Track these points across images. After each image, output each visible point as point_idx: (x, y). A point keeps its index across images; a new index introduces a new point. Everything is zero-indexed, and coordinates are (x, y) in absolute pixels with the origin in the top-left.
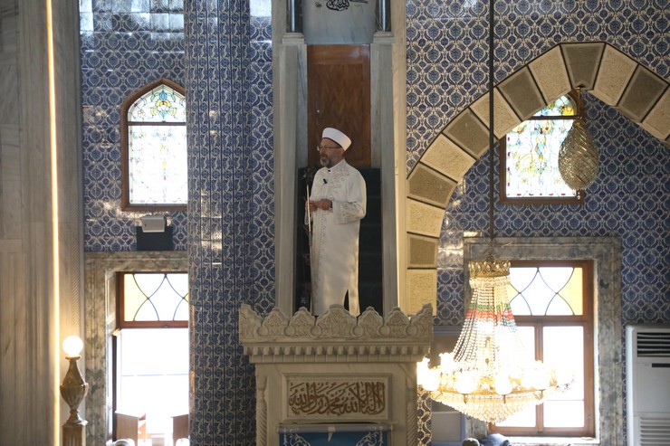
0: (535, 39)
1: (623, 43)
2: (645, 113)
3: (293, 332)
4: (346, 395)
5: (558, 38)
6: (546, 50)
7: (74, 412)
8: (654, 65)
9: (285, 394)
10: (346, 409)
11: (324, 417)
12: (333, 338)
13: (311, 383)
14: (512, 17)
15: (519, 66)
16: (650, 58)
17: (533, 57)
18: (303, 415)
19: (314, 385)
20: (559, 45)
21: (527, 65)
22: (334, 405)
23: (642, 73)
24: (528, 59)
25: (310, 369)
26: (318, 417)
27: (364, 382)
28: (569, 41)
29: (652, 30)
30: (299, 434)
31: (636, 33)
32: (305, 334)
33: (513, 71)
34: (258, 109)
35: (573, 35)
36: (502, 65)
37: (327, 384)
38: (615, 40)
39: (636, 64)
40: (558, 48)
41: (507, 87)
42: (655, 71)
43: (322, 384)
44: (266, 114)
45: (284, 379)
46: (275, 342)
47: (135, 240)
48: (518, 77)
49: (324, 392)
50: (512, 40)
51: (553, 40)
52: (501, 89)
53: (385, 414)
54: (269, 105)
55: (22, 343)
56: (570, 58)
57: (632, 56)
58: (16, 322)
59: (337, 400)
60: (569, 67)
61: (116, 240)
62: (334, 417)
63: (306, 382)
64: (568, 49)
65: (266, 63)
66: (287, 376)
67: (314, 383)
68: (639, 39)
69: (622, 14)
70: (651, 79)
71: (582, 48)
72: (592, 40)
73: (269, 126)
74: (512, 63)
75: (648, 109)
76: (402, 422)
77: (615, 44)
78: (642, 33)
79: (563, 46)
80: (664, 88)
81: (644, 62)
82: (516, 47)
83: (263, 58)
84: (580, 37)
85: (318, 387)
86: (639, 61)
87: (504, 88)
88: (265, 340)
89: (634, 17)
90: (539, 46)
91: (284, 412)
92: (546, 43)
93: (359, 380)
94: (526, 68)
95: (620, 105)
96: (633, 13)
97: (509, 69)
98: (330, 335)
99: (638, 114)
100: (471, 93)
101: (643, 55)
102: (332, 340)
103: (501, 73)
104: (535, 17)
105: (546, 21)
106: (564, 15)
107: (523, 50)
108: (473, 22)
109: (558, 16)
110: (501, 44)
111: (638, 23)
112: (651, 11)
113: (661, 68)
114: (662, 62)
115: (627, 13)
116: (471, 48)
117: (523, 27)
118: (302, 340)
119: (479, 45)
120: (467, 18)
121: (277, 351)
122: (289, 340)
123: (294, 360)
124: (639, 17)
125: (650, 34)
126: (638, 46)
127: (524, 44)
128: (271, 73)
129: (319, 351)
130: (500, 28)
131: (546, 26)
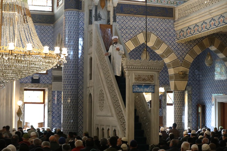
0: (138, 30)
1: (155, 33)
2: (159, 47)
3: (136, 63)
4: (146, 78)
5: (142, 31)
6: (140, 33)
7: (20, 119)
8: (160, 38)
9: (134, 77)
10: (146, 81)
11: (142, 82)
13: (139, 75)
14: (133, 26)
16: (160, 36)
17: (138, 34)
18: (137, 82)
22: (144, 80)
23: (158, 39)
25: (139, 72)
26: (140, 82)
27: (150, 75)
28: (145, 31)
30: (137, 85)
31: (157, 31)
38: (153, 32)
39: (157, 37)
40: (142, 33)
41: (132, 40)
43: (141, 75)
45: (134, 74)
46: (133, 65)
47: (31, 81)
48: (134, 38)
49: (142, 77)
50: (133, 30)
53: (153, 82)
55: (5, 104)
58: (3, 99)
59: (144, 78)
61: (27, 80)
62: (144, 82)
64: (144, 33)
66: (134, 73)
70: (160, 41)
74: (134, 35)
76: (157, 84)
80: (162, 43)
82: (134, 32)
88: (131, 65)
90: (139, 32)
91: (134, 81)
92: (140, 31)
93: (148, 74)
94: (136, 36)
95: (154, 45)
97: (133, 36)
100: (125, 40)
102: (144, 65)
103: (131, 37)
104: (138, 26)
105: (140, 27)
106: (143, 26)
107: (136, 32)
108: (126, 26)
109: (142, 26)
110: (131, 31)
111: (157, 29)
112: (159, 27)
113: (162, 39)
114: (162, 37)
115: (155, 27)
116: (125, 31)
117: (136, 28)
118: (138, 65)
119: (127, 31)
120: (124, 25)
121: (133, 67)
122: (135, 65)
123: (136, 70)
124: (157, 28)
125: (160, 32)
126: (157, 34)
127: (136, 31)
128: (83, 33)
129: (141, 68)
130: (131, 27)
131: (140, 28)
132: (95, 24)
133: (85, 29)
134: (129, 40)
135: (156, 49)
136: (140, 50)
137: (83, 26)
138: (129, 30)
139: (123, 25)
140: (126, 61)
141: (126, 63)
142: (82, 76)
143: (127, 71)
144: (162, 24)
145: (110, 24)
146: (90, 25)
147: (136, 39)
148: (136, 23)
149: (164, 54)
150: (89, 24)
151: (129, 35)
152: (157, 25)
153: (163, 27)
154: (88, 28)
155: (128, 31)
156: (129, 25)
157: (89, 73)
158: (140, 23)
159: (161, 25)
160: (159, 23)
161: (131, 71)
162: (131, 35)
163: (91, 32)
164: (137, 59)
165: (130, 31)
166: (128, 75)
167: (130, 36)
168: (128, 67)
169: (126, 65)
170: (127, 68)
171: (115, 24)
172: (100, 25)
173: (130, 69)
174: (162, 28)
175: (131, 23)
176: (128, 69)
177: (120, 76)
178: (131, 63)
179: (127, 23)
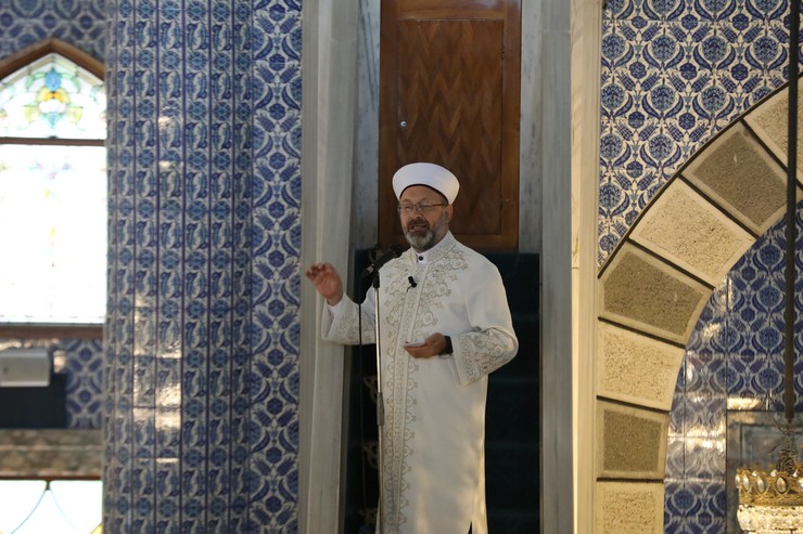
44: (286, 126)
54: (293, 106)
65: (288, 14)
73: (293, 154)
100: (748, 88)
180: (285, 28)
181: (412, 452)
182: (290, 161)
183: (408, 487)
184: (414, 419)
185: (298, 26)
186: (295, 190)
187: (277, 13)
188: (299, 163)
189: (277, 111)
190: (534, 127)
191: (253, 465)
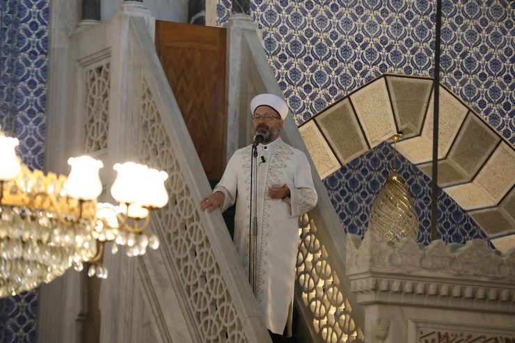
0: (359, 66)
1: (454, 83)
2: (476, 170)
3: (430, 264)
5: (383, 67)
6: (370, 81)
8: (487, 112)
12: (476, 275)
13: (443, 333)
14: (334, 36)
15: (340, 96)
16: (482, 104)
17: (356, 88)
19: (446, 336)
20: (385, 76)
21: (348, 96)
23: (473, 121)
24: (350, 89)
25: (440, 316)
27: (504, 336)
28: (396, 73)
29: (485, 71)
31: (468, 73)
32: (444, 268)
33: (333, 101)
34: (26, 115)
35: (401, 66)
36: (321, 92)
37: (461, 335)
39: (467, 110)
40: (382, 80)
41: (325, 120)
42: (488, 121)
43: (456, 335)
44: (36, 123)
45: (412, 326)
46: (408, 276)
48: (338, 110)
50: (333, 63)
51: (378, 69)
52: (319, 123)
54: (41, 111)
56: (395, 93)
57: (463, 100)
60: (395, 104)
63: (437, 331)
64: (394, 83)
65: (39, 57)
66: (416, 322)
67: (447, 334)
68: (471, 81)
69: (453, 48)
70: (482, 129)
71: (409, 83)
72: (421, 75)
73: (40, 139)
74: (333, 91)
75: (479, 166)
77: (446, 83)
78: (474, 73)
79: (389, 78)
80: (496, 142)
81: (476, 108)
82: (337, 72)
83: (36, 49)
84: (408, 70)
85: (451, 338)
86: (470, 106)
87: (321, 121)
88: (397, 271)
89: (466, 53)
90: (363, 74)
92: (371, 72)
94: (347, 100)
95: (450, 157)
96: (465, 48)
97: (329, 99)
98: (472, 272)
99: (468, 170)
101: (475, 100)
102: (474, 278)
103: (319, 102)
104: (359, 39)
105: (371, 45)
106: (390, 41)
107: (345, 77)
108: (291, 36)
109: (384, 41)
110: (321, 67)
111: (470, 61)
112: (484, 49)
113: (494, 118)
114: (495, 111)
115: (458, 48)
116: (287, 67)
117: (346, 50)
118: (439, 274)
119: (296, 64)
120: (283, 30)
121: (408, 288)
122: (424, 273)
123: (426, 301)
124: (471, 54)
125: (483, 76)
126: (469, 88)
127: (346, 70)
128: (45, 70)
129: (456, 292)
130: (320, 47)
131: (371, 52)
132: (131, 17)
133: (55, 44)
134: (308, 118)
135: (457, 179)
136: (353, 182)
137: (41, 27)
138: (308, 60)
139: (277, 30)
140: (372, 248)
141: (372, 260)
142: (30, 326)
143: (375, 308)
144: (496, 29)
145: (201, 21)
146: (87, 22)
147: (348, 118)
148: (347, 22)
149: (503, 210)
150: (84, 15)
151: (308, 88)
152: (471, 34)
153: (502, 52)
154: (74, 38)
155: (304, 69)
156: (309, 33)
157: (78, 310)
158: (372, 25)
159: (496, 36)
160: (484, 22)
161: (396, 309)
162: (321, 93)
163: (94, 66)
164: (435, 242)
165: (313, 70)
166: (382, 333)
167: (312, 97)
168: (383, 286)
169: (373, 273)
170: (376, 289)
171: (246, 25)
172: (158, 22)
173: (390, 299)
174: (497, 54)
175: (322, 19)
176: (383, 299)
177: (281, 333)
178: (399, 260)
179: (296, 17)
180: (38, 65)
181: (266, 254)
182: (38, 143)
183: (264, 272)
184: (267, 235)
185: (45, 64)
186: (41, 160)
187: (32, 55)
188: (43, 145)
189: (31, 113)
190: (235, 112)
191: (9, 326)
